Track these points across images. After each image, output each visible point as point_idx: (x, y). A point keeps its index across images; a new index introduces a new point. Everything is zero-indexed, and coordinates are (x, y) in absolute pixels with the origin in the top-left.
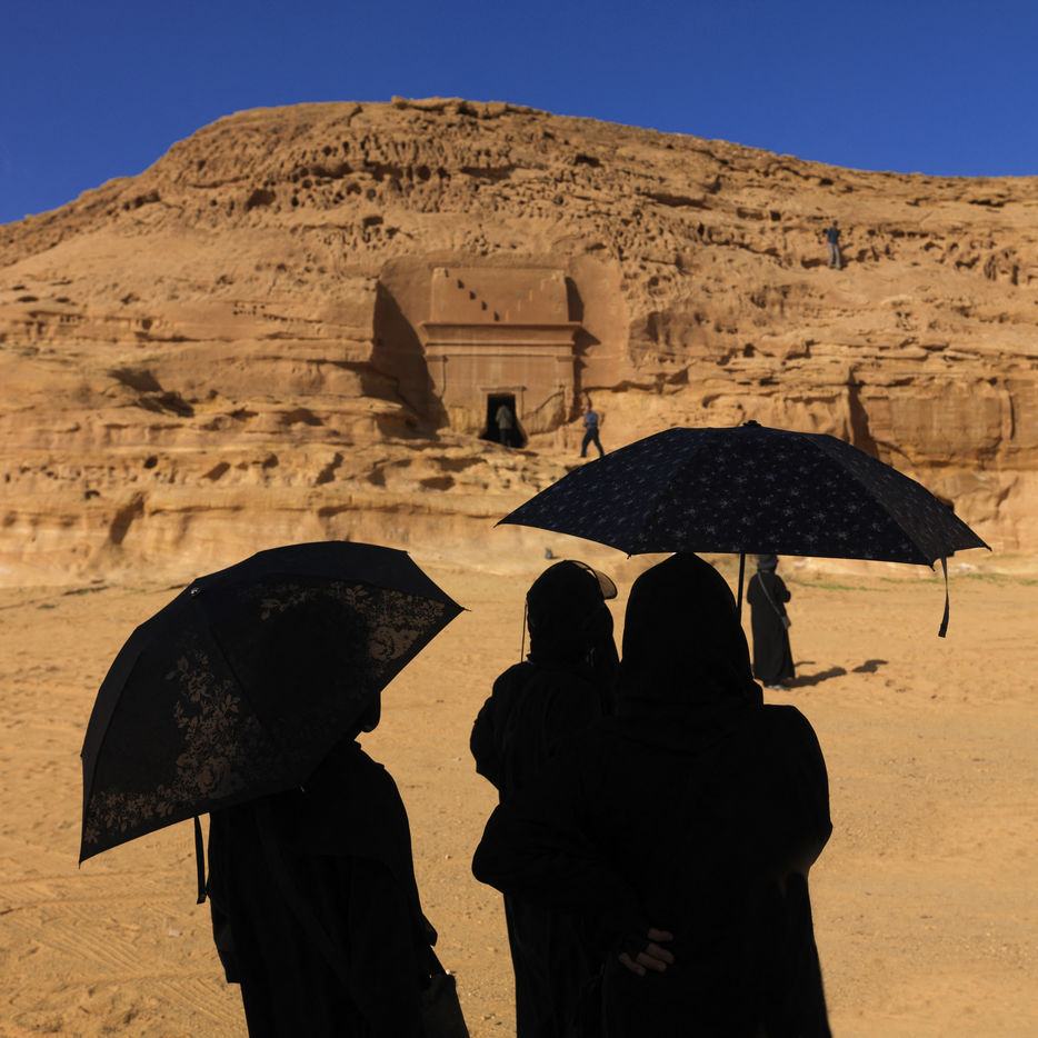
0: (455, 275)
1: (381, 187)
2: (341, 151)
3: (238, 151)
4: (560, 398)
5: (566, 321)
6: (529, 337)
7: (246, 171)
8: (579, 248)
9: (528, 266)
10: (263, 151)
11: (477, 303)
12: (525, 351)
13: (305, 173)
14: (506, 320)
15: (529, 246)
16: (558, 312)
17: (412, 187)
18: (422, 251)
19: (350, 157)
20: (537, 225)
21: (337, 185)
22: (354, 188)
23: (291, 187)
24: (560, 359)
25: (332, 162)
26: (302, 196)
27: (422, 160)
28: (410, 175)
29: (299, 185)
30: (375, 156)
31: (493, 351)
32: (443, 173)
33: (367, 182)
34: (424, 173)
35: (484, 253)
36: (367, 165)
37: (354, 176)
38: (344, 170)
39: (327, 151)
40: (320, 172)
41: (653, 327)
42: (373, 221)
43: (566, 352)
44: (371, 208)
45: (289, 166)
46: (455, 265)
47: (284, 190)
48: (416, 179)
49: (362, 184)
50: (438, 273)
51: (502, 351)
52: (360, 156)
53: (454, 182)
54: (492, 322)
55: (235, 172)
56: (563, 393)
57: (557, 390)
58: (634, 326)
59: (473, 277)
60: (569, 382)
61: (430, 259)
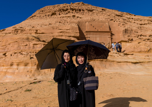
1: (73, 12)
2: (66, 7)
3: (49, 8)
4: (109, 44)
5: (109, 31)
6: (103, 34)
7: (50, 11)
8: (109, 20)
9: (101, 22)
10: (53, 8)
11: (94, 28)
12: (103, 36)
13: (61, 10)
14: (99, 30)
15: (101, 19)
16: (108, 30)
17: (78, 12)
18: (84, 20)
19: (68, 8)
20: (101, 17)
21: (66, 12)
22: (69, 12)
23: (59, 12)
24: (109, 37)
25: (65, 9)
26: (61, 13)
27: (79, 8)
28: (78, 10)
29: (60, 12)
30: (72, 7)
31: (97, 36)
32: (83, 10)
33: (71, 11)
34: (80, 10)
35: (94, 20)
36: (71, 9)
37: (69, 10)
38: (67, 10)
39: (64, 7)
40: (63, 10)
41: (126, 31)
42: (74, 16)
43: (110, 36)
44: (73, 14)
45: (58, 9)
46: (90, 22)
47: (58, 13)
48: (79, 11)
49: (70, 11)
50: (87, 23)
51: (99, 36)
52: (70, 7)
53: (85, 11)
54: (97, 31)
55: (49, 11)
56: (109, 43)
57: (108, 43)
58: (123, 31)
59: (93, 24)
60: (110, 41)
61: (85, 21)
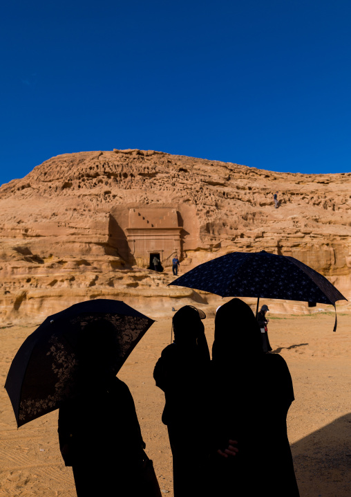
0: (137, 211)
1: (110, 181)
2: (96, 168)
3: (58, 168)
5: (177, 227)
6: (164, 233)
7: (62, 176)
8: (181, 201)
9: (163, 208)
10: (68, 168)
11: (145, 221)
12: (163, 237)
13: (83, 176)
14: (156, 227)
15: (163, 201)
16: (175, 224)
17: (121, 180)
18: (125, 203)
19: (99, 170)
20: (166, 193)
21: (94, 180)
22: (101, 181)
23: (78, 181)
24: (175, 240)
25: (92, 172)
26: (82, 184)
27: (125, 171)
28: (120, 176)
29: (81, 181)
30: (108, 170)
31: (151, 238)
32: (132, 175)
33: (105, 179)
34: (125, 175)
35: (148, 203)
36: (105, 173)
37: (100, 177)
38: (97, 175)
39: (91, 168)
40: (88, 176)
41: (208, 228)
42: (107, 193)
43: (178, 237)
44: (106, 188)
45: (77, 174)
46: (137, 208)
47: (76, 182)
48: (123, 178)
49: (103, 180)
50: (131, 211)
51: (154, 237)
52: (103, 170)
53: (136, 178)
54: (151, 227)
55: (57, 176)
56: (177, 252)
57: (174, 251)
58: (202, 228)
59: (144, 212)
60: (179, 248)
61: (128, 206)
